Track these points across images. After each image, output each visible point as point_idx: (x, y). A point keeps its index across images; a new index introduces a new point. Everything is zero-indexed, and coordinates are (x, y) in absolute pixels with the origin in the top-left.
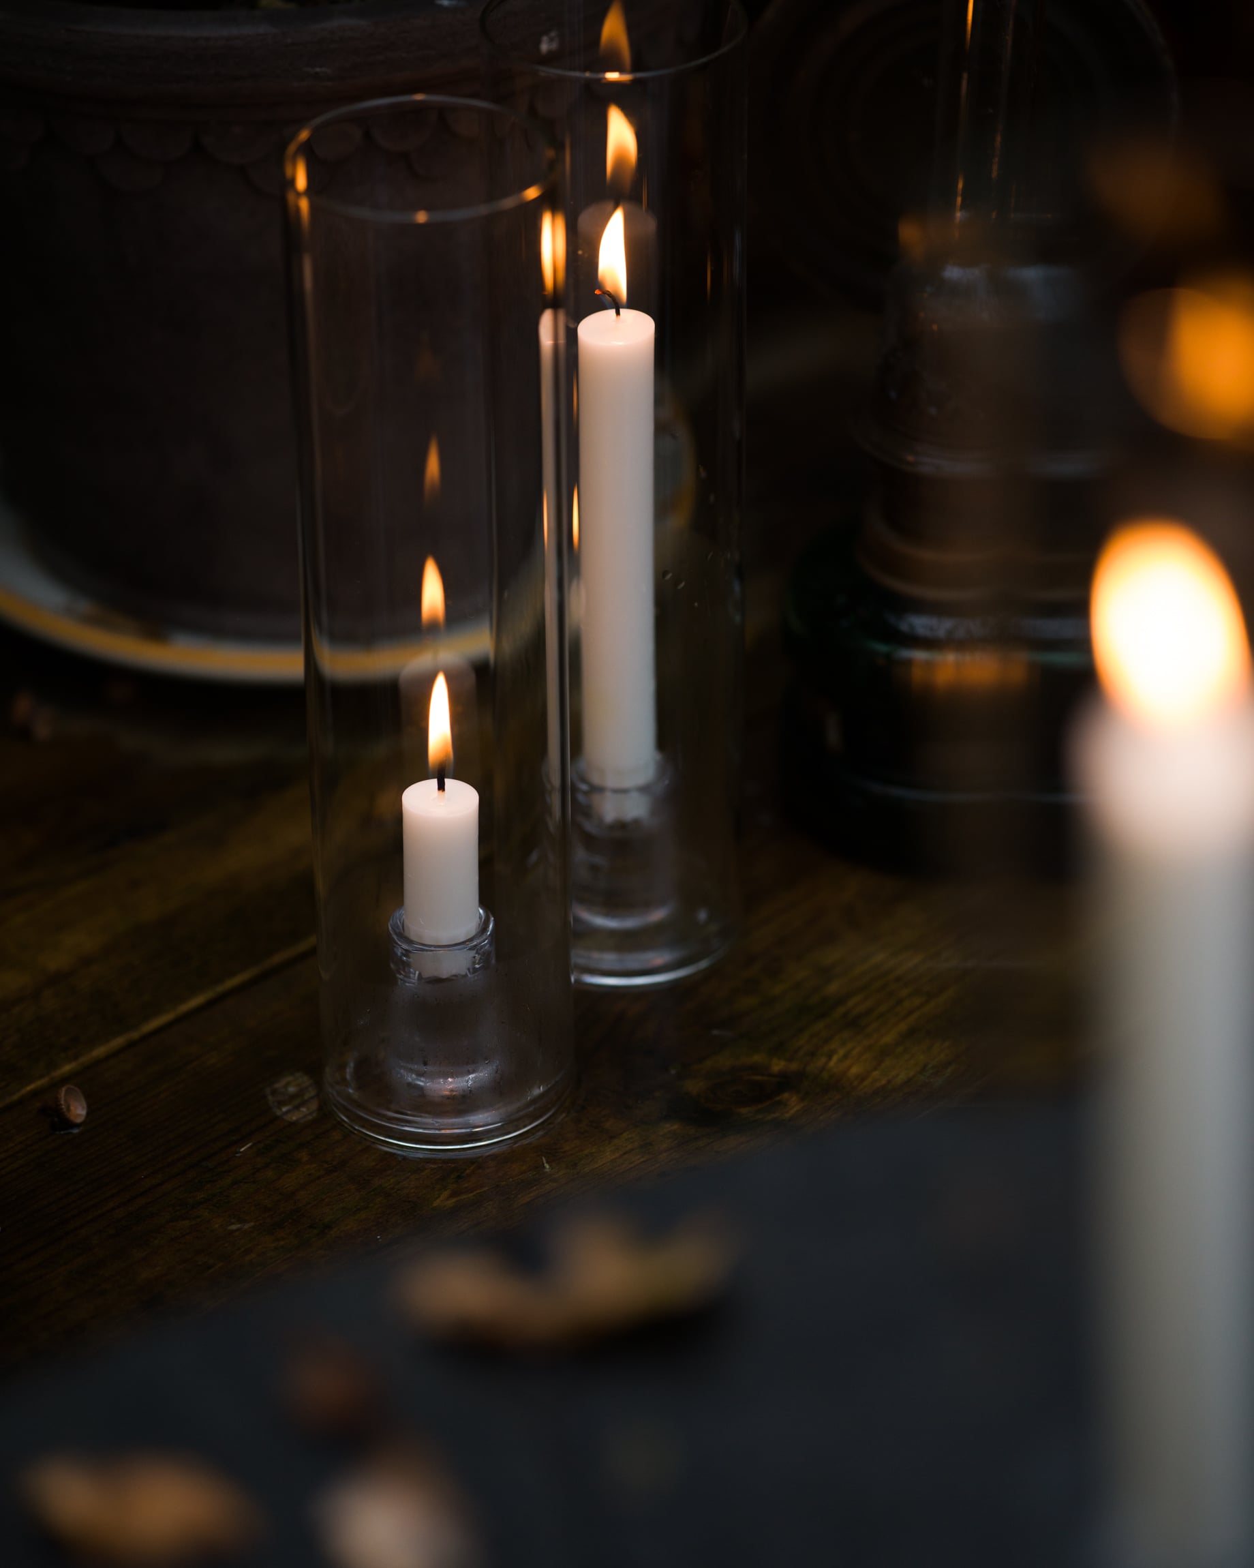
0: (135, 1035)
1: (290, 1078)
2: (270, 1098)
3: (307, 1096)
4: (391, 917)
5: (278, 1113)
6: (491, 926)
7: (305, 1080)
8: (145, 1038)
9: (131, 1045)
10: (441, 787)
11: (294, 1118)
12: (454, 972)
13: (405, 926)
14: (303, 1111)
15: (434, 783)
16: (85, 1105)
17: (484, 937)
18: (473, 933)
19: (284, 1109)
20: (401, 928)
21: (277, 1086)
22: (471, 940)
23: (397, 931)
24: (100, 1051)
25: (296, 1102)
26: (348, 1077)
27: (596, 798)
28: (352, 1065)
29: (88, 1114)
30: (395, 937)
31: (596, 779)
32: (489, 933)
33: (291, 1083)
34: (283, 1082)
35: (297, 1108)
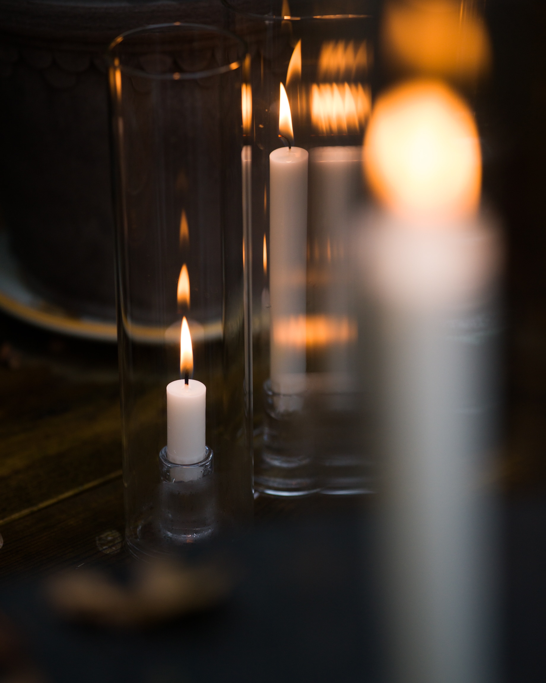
0: (35, 509)
1: (109, 533)
2: (98, 542)
3: (117, 542)
4: (161, 451)
5: (101, 549)
6: (211, 456)
7: (116, 534)
8: (40, 510)
9: (32, 513)
10: (187, 383)
11: (108, 552)
12: (191, 479)
13: (167, 454)
14: (113, 549)
15: (183, 381)
16: (2, 541)
17: (207, 461)
18: (202, 459)
19: (104, 547)
20: (165, 456)
21: (103, 536)
22: (200, 462)
23: (164, 458)
24: (16, 516)
25: (111, 544)
26: (138, 533)
27: (275, 399)
28: (140, 527)
29: (3, 546)
30: (163, 461)
31: (276, 390)
32: (210, 459)
33: (110, 535)
34: (106, 534)
35: (110, 547)
